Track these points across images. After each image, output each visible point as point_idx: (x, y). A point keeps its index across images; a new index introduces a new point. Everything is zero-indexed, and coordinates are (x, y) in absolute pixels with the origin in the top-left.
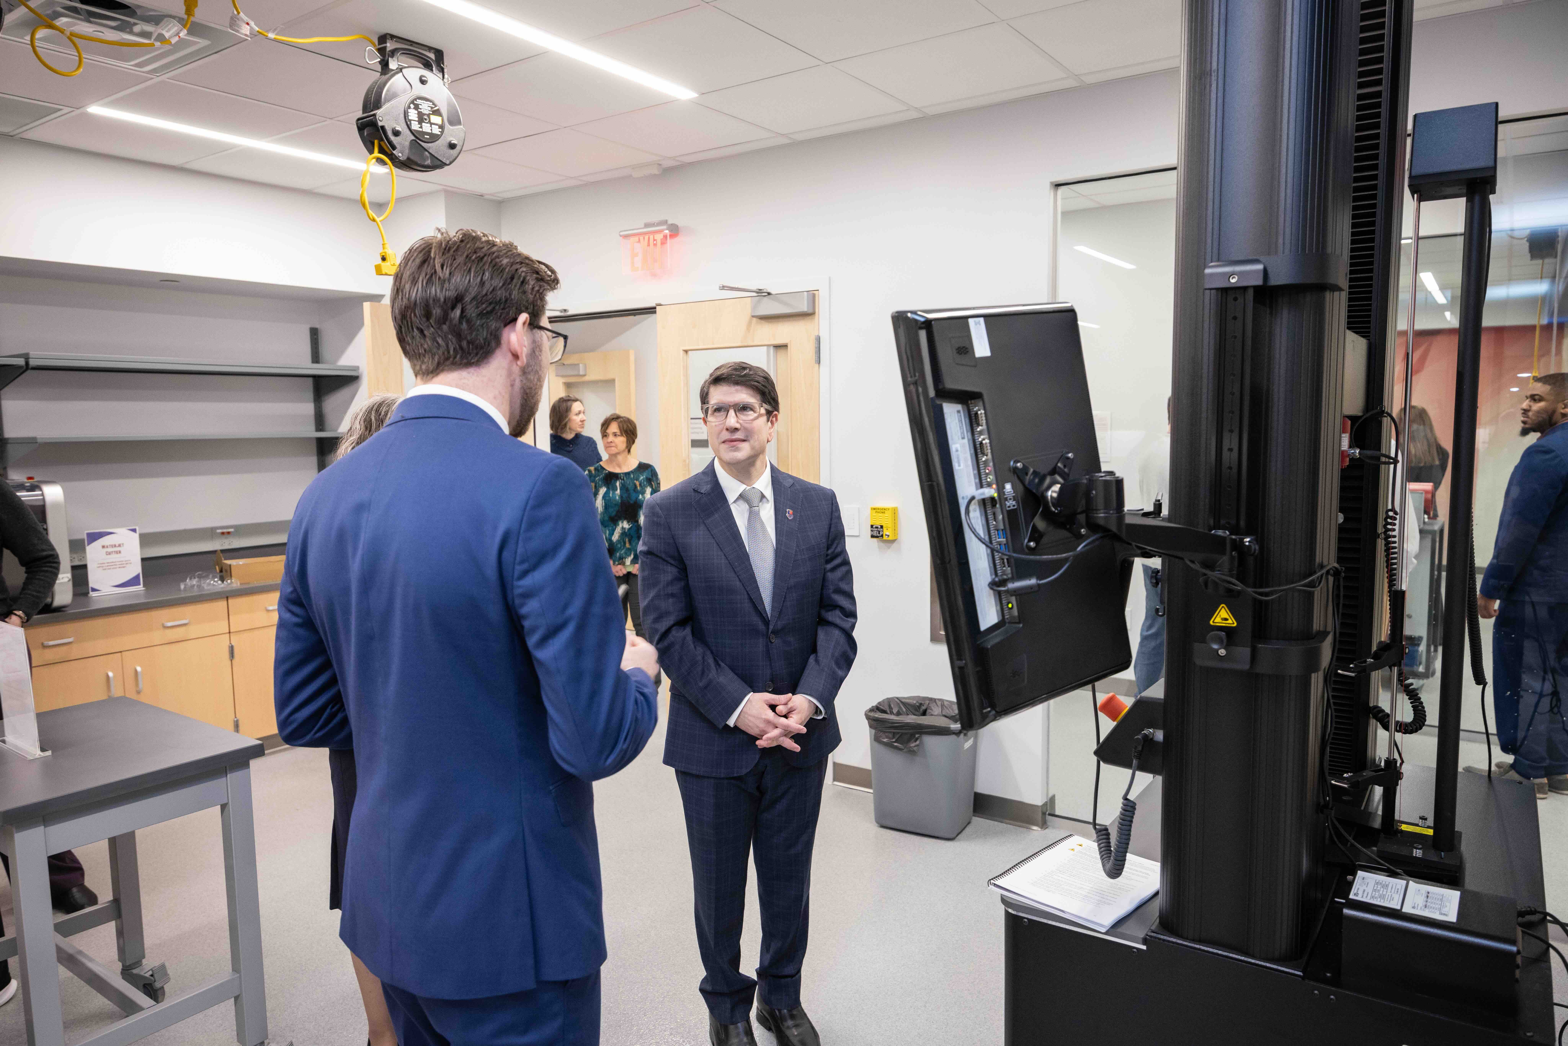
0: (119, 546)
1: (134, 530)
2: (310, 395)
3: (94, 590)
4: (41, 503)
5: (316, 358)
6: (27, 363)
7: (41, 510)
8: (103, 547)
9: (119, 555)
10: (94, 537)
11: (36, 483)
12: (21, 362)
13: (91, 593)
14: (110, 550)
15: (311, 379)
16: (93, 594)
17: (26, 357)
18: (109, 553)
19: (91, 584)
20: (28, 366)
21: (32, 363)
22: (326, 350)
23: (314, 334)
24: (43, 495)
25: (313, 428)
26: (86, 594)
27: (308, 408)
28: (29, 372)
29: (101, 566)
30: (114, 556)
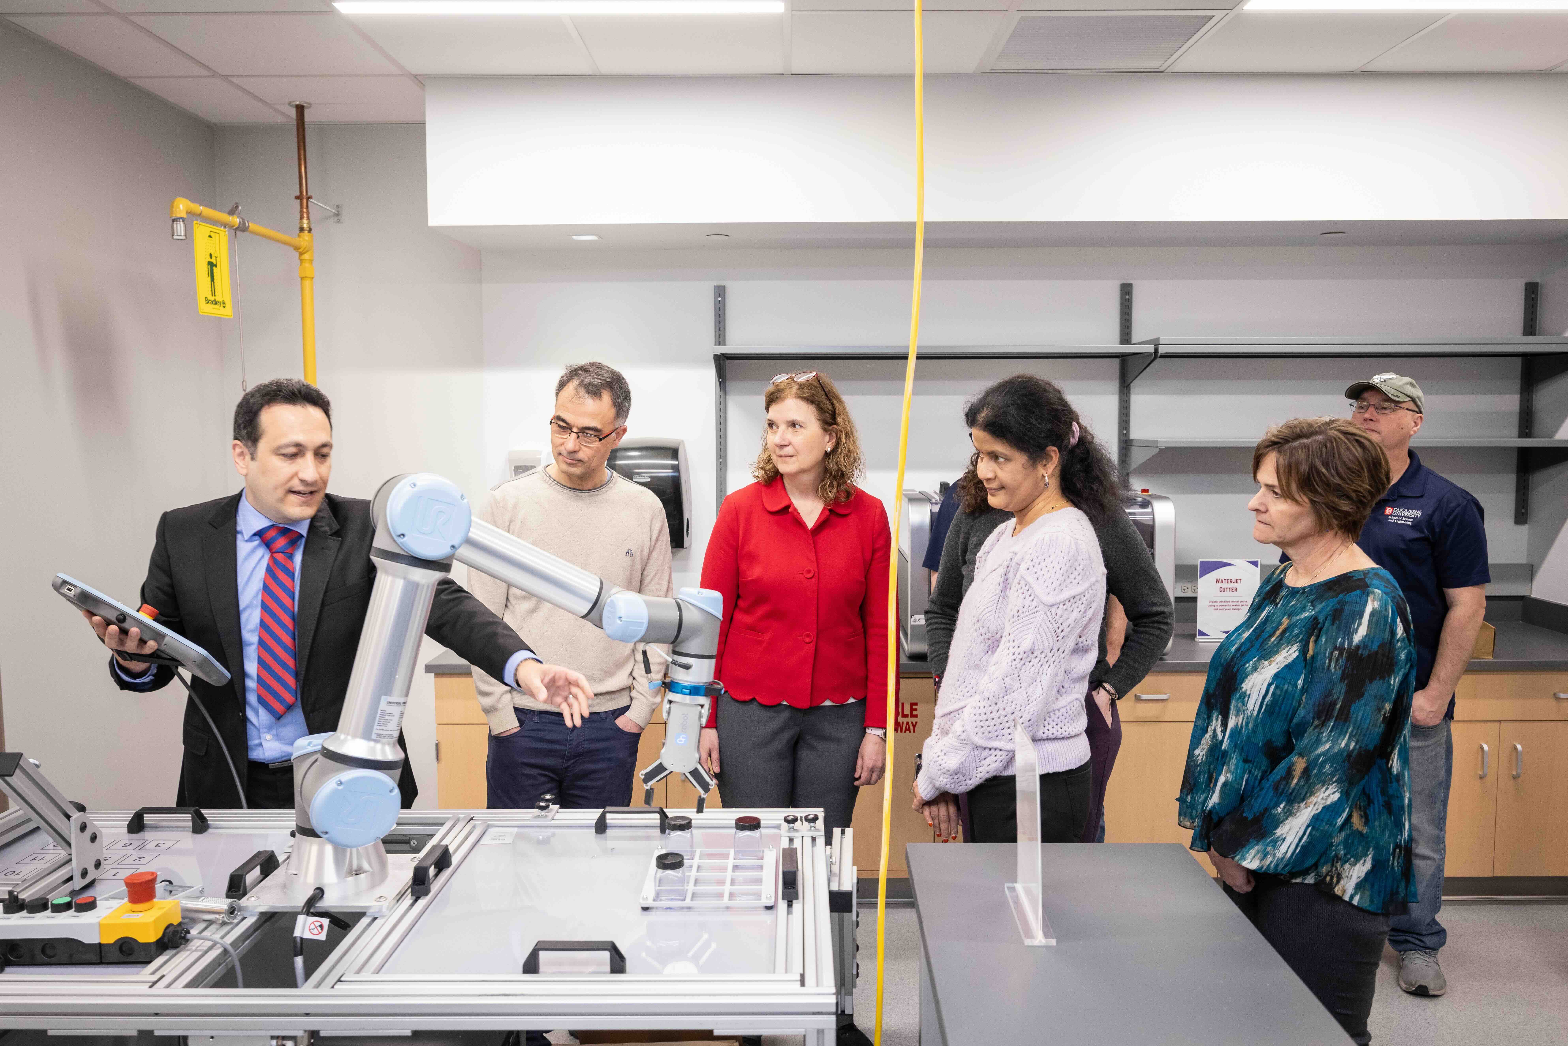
0: (1236, 581)
1: (1255, 563)
2: (1517, 384)
3: (1202, 634)
4: (1151, 523)
5: (1530, 327)
6: (1156, 351)
7: (1149, 531)
8: (1218, 581)
9: (1234, 593)
10: (1209, 567)
11: (1148, 499)
12: (1150, 349)
13: (1198, 637)
14: (1224, 585)
15: (1519, 360)
16: (1199, 639)
17: (1156, 343)
18: (1222, 590)
19: (1200, 626)
20: (1157, 354)
21: (1162, 350)
22: (1547, 316)
23: (1532, 292)
24: (1153, 513)
25: (1515, 431)
26: (1193, 637)
27: (1511, 402)
28: (1158, 360)
29: (1213, 604)
30: (1228, 593)
